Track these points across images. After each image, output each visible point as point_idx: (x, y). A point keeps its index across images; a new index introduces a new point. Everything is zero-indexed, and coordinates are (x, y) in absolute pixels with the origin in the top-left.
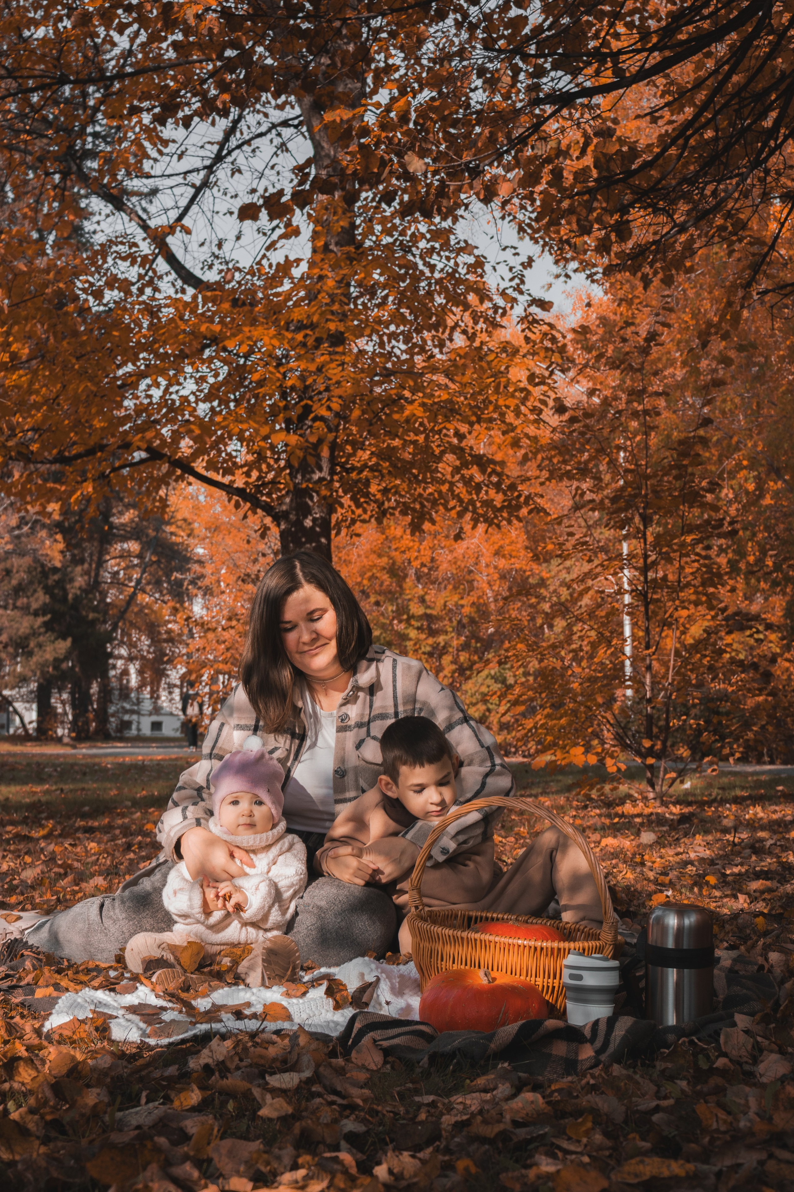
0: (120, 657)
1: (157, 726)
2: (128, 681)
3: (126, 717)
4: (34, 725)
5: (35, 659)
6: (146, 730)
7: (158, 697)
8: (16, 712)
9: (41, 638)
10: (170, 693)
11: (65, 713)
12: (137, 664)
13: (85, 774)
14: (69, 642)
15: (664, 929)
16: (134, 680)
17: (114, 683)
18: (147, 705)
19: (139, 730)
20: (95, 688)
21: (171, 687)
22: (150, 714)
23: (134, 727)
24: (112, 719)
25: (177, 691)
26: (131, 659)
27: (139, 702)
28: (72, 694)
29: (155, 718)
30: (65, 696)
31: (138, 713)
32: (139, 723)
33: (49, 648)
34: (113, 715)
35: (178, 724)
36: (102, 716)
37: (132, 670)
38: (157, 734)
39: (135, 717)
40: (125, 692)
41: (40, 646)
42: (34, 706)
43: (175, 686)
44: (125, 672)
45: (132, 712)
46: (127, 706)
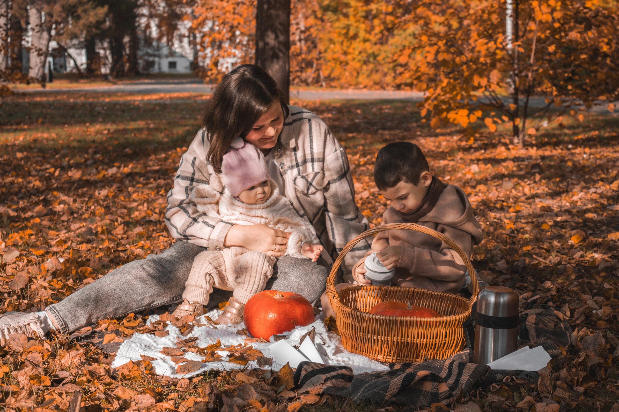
0: (143, 15)
1: (173, 65)
2: (150, 33)
3: (151, 59)
4: (84, 66)
5: (82, 22)
6: (165, 68)
7: (173, 45)
8: (70, 56)
9: (86, 7)
10: (181, 42)
11: (106, 57)
12: (157, 20)
13: (123, 111)
14: (106, 9)
15: (488, 304)
16: (154, 32)
17: (140, 34)
18: (165, 51)
19: (160, 68)
20: (126, 39)
21: (181, 37)
22: (167, 56)
23: (156, 67)
24: (140, 61)
25: (186, 40)
26: (151, 16)
27: (159, 48)
28: (110, 43)
29: (171, 59)
30: (106, 45)
31: (159, 56)
32: (159, 64)
33: (92, 13)
34: (141, 58)
35: (187, 64)
36: (133, 59)
37: (153, 24)
38: (173, 71)
39: (156, 59)
40: (148, 41)
41: (85, 11)
42: (84, 52)
43: (184, 36)
44: (148, 26)
45: (155, 56)
46: (150, 51)
